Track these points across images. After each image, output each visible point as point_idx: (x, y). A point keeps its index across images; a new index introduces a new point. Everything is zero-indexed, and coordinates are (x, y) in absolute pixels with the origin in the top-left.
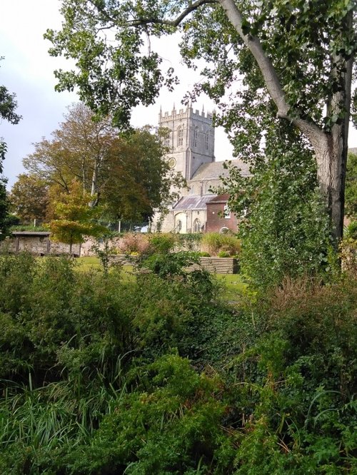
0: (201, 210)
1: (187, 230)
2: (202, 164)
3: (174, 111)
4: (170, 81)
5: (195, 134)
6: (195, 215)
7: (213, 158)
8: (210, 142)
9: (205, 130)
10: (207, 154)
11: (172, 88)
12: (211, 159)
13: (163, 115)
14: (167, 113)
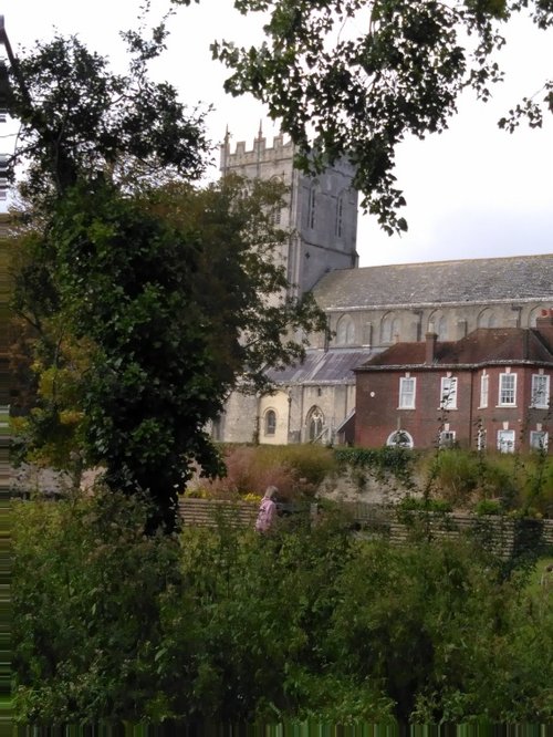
0: (325, 386)
1: (290, 434)
2: (327, 271)
3: (260, 141)
4: (483, 75)
5: (313, 199)
6: (310, 398)
7: (354, 257)
8: (346, 218)
9: (334, 189)
10: (340, 247)
11: (486, 92)
12: (349, 259)
13: (233, 150)
14: (241, 145)
